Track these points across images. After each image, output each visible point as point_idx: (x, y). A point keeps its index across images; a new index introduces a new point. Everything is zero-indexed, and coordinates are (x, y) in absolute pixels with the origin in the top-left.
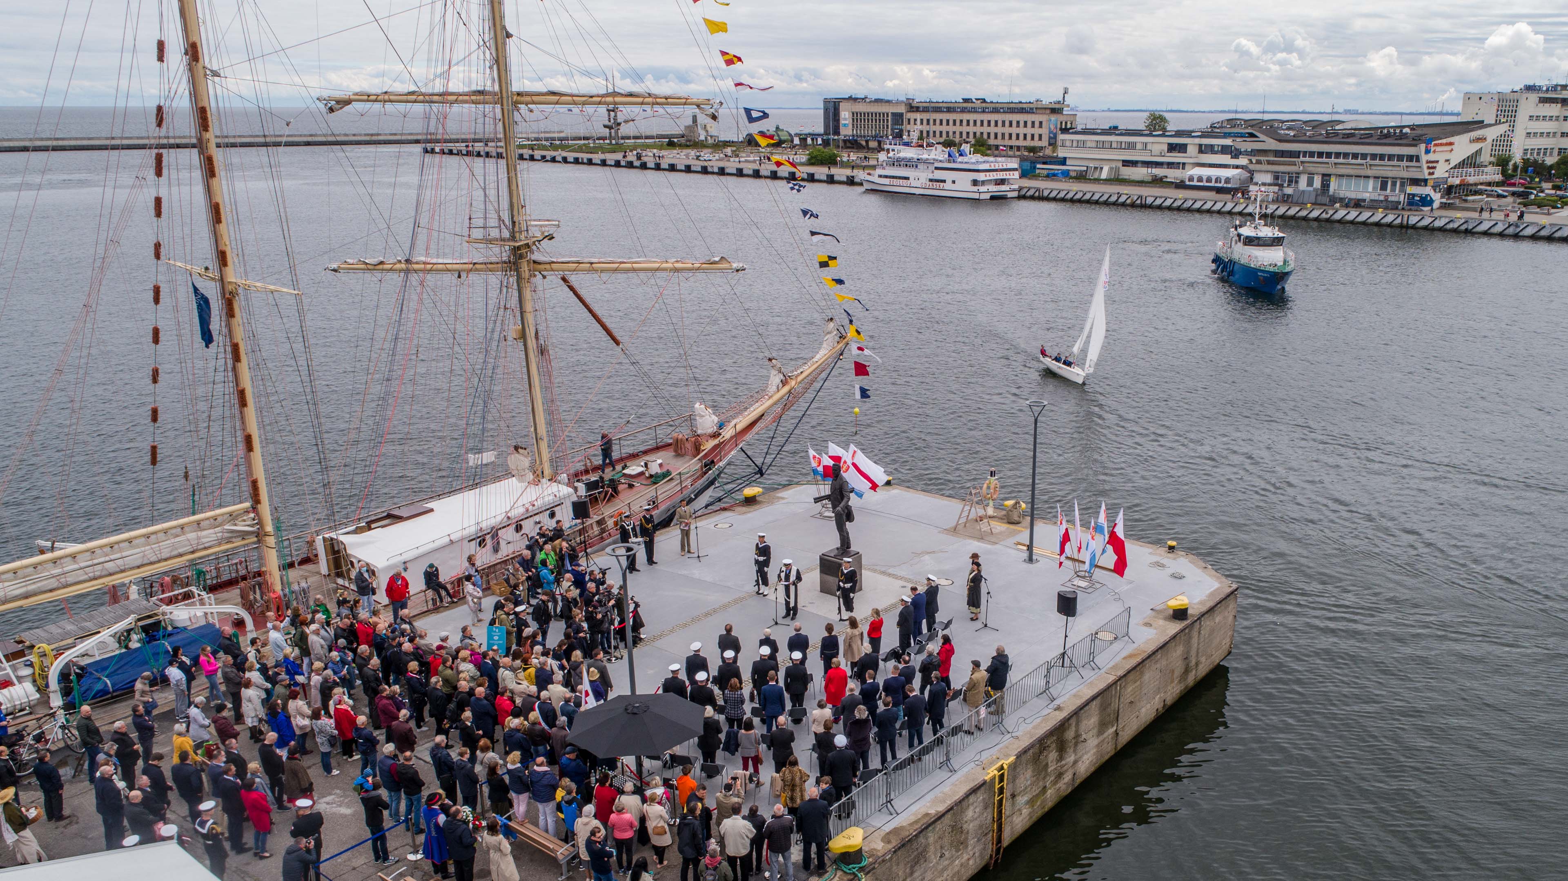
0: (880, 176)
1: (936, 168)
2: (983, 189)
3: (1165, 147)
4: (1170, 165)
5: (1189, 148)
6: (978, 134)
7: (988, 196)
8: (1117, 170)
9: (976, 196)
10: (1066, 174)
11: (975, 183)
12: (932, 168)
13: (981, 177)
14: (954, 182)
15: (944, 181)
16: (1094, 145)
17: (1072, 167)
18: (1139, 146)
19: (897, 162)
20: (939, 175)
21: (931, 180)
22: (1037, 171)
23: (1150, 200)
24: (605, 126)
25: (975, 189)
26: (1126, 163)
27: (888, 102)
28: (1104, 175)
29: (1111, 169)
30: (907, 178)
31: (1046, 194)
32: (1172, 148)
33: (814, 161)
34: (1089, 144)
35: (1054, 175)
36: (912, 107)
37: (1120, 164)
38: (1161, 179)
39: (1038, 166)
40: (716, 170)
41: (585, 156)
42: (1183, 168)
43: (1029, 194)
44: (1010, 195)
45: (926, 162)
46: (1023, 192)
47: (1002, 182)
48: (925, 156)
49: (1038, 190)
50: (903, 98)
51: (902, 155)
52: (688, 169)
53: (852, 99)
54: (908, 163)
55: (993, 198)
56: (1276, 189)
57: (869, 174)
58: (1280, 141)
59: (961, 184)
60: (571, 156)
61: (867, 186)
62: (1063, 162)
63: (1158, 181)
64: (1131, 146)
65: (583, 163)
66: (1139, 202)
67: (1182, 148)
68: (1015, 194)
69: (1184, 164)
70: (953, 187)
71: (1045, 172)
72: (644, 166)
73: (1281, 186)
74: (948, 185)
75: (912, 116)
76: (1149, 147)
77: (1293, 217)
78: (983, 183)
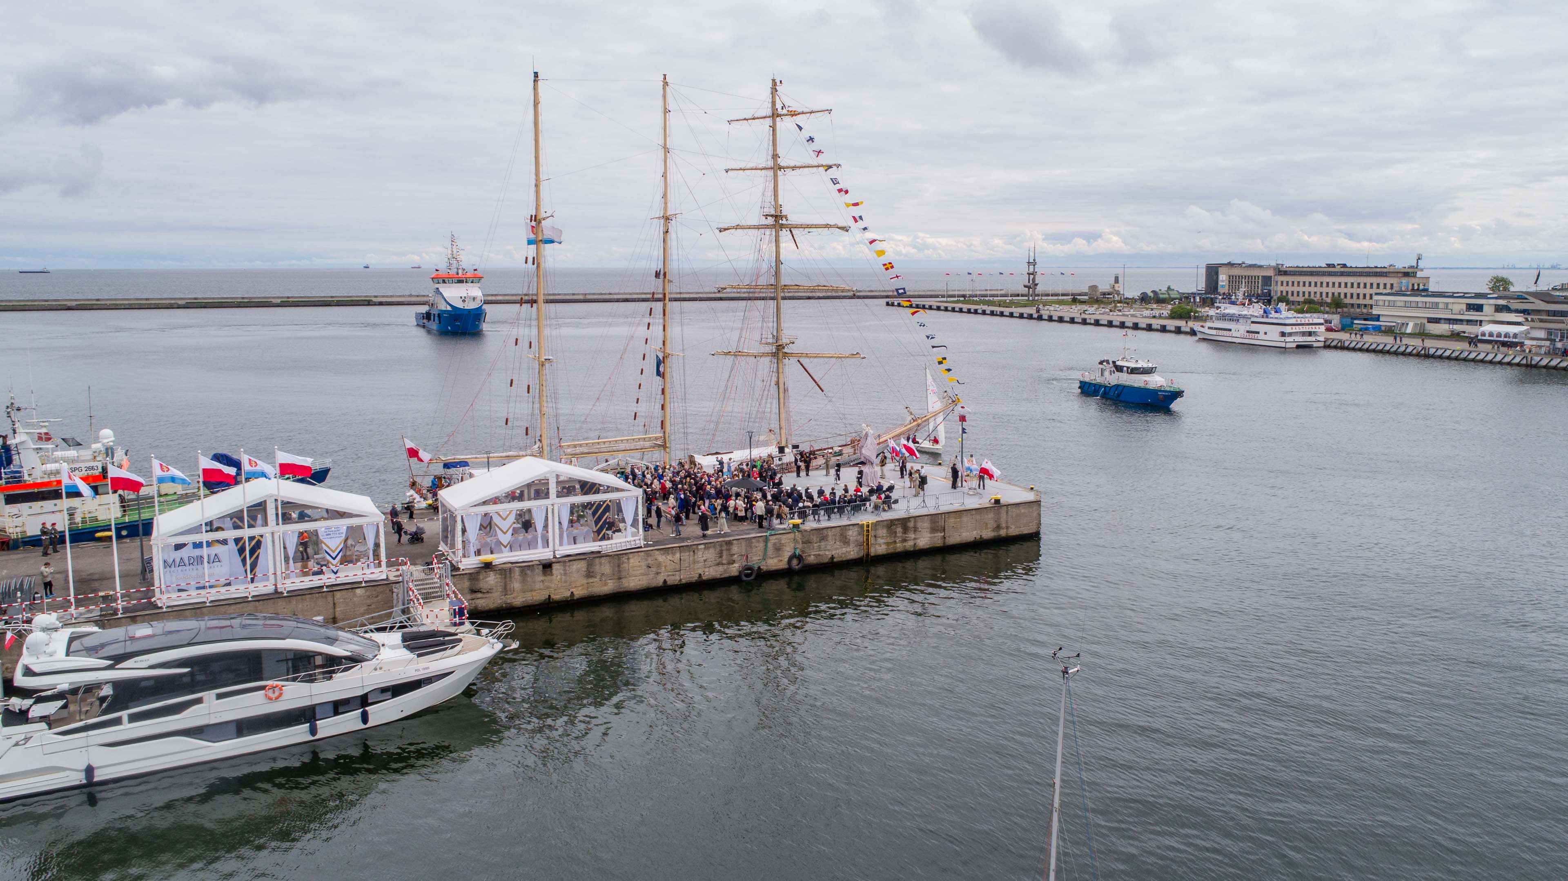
0: (1209, 328)
1: (1253, 322)
2: (1288, 339)
3: (1464, 307)
4: (1469, 322)
5: (1485, 308)
6: (1336, 294)
7: (1294, 345)
8: (1422, 326)
9: (1283, 345)
10: (1378, 330)
11: (1283, 334)
12: (1249, 322)
13: (1288, 329)
14: (1266, 333)
15: (1258, 333)
16: (1402, 304)
17: (1383, 323)
18: (1441, 306)
19: (1224, 317)
20: (1255, 327)
21: (1248, 332)
22: (1354, 326)
23: (1432, 351)
24: (1025, 286)
25: (1283, 339)
26: (1431, 320)
27: (1261, 267)
28: (1409, 330)
29: (1416, 325)
30: (1230, 330)
31: (1346, 344)
32: (1470, 307)
33: (1173, 316)
34: (1399, 304)
35: (1366, 329)
36: (1280, 271)
37: (1426, 321)
38: (1458, 334)
39: (1355, 322)
40: (1093, 322)
41: (998, 309)
42: (1481, 325)
43: (1333, 344)
44: (1315, 345)
45: (1245, 317)
46: (1328, 343)
47: (1310, 334)
48: (1245, 313)
49: (1340, 341)
50: (1273, 264)
51: (1227, 311)
52: (1072, 321)
53: (1230, 265)
54: (1232, 318)
55: (1298, 347)
56: (1548, 343)
57: (1202, 326)
58: (1548, 302)
59: (1271, 335)
60: (988, 309)
61: (1199, 336)
62: (1377, 318)
63: (1456, 336)
64: (1436, 306)
65: (997, 315)
66: (1423, 352)
67: (1479, 308)
68: (1322, 344)
69: (1481, 321)
70: (1265, 337)
71: (1360, 326)
72: (1040, 318)
73: (1553, 341)
74: (1261, 336)
75: (1280, 278)
76: (1450, 306)
77: (1555, 368)
78: (1290, 334)
